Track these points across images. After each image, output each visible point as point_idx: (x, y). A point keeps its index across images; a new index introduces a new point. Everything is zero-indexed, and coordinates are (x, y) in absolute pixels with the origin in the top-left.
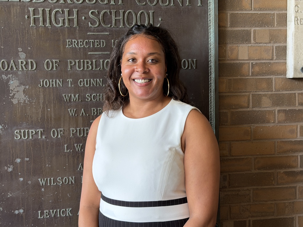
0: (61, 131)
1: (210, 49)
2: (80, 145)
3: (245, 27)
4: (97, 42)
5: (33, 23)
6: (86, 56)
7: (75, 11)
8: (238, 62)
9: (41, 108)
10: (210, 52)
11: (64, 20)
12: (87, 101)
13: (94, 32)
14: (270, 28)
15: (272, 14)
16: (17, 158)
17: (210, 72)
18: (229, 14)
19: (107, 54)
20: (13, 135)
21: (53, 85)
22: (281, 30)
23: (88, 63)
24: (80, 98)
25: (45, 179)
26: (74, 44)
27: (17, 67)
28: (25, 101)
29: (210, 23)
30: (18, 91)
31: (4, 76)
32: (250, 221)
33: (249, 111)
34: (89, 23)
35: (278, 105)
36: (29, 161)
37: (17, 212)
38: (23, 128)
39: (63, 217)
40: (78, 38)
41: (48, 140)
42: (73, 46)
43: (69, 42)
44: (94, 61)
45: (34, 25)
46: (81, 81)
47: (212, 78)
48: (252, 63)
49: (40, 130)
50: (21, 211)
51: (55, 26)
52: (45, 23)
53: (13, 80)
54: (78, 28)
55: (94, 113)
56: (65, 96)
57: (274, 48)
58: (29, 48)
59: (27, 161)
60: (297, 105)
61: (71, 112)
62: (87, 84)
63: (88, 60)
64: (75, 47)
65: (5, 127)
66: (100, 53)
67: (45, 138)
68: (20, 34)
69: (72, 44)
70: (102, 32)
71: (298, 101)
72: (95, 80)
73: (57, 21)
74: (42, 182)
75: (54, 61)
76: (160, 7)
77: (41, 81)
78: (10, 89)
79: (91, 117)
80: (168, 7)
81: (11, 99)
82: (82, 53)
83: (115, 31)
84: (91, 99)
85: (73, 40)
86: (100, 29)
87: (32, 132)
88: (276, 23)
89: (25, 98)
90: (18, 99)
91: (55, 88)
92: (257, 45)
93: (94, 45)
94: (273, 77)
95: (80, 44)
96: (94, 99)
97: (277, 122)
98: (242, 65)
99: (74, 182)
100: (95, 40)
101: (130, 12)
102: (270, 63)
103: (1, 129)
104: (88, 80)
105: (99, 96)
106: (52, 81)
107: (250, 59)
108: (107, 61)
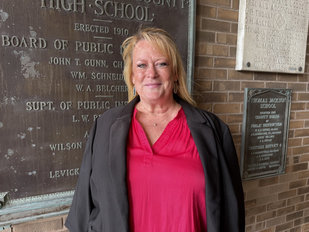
0: (69, 104)
1: (189, 43)
2: (86, 117)
3: (211, 30)
4: (102, 28)
5: (44, 4)
6: (92, 40)
8: (206, 56)
9: (51, 83)
10: (189, 46)
11: (73, 5)
12: (93, 79)
13: (99, 19)
14: (227, 34)
15: (229, 23)
16: (30, 126)
17: (189, 61)
18: (201, 19)
19: (110, 39)
20: (25, 107)
21: (62, 62)
22: (233, 35)
23: (93, 45)
24: (87, 76)
25: (56, 145)
26: (82, 28)
27: (28, 44)
28: (36, 76)
29: (190, 23)
30: (29, 67)
31: (15, 52)
33: (211, 93)
34: (95, 11)
35: (229, 89)
36: (41, 129)
37: (30, 174)
38: (34, 101)
39: (72, 176)
40: (85, 23)
41: (57, 112)
42: (81, 30)
43: (77, 25)
44: (99, 44)
45: (44, 7)
46: (87, 61)
47: (190, 67)
48: (215, 58)
49: (50, 103)
50: (35, 172)
51: (64, 10)
52: (55, 6)
53: (24, 56)
54: (85, 14)
55: (99, 89)
56: (73, 73)
57: (229, 48)
58: (40, 28)
59: (39, 130)
60: (240, 90)
61: (78, 87)
62: (93, 64)
63: (93, 43)
64: (83, 30)
65: (18, 98)
66: (104, 38)
67: (55, 109)
68: (31, 13)
69: (79, 27)
70: (106, 20)
71: (241, 87)
72: (100, 61)
73: (66, 5)
74: (53, 148)
75: (63, 41)
76: (154, 5)
77: (51, 58)
78: (22, 64)
79: (96, 93)
80: (160, 5)
81: (22, 73)
82: (88, 37)
83: (117, 20)
84: (96, 77)
85: (81, 25)
86: (104, 17)
87: (43, 104)
88: (231, 30)
89: (37, 73)
90: (29, 74)
91: (64, 66)
92: (218, 44)
93: (99, 30)
94: (228, 69)
95: (86, 28)
96: (99, 78)
97: (228, 101)
98: (208, 58)
99: (81, 147)
100: (99, 26)
101: (129, 6)
102: (226, 59)
103: (14, 101)
104: (94, 61)
105: (103, 76)
106: (62, 60)
107: (214, 55)
108: (110, 46)
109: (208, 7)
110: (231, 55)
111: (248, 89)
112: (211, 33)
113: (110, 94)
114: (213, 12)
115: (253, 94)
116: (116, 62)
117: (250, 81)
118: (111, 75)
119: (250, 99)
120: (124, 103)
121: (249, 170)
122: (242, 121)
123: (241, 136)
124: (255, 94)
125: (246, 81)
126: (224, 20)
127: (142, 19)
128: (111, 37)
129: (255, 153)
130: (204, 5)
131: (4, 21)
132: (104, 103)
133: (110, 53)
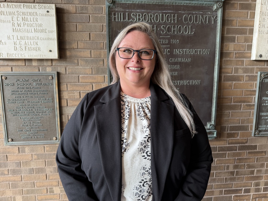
1: (217, 45)
3: (233, 34)
4: (164, 41)
7: (155, 26)
8: (229, 51)
13: (163, 36)
14: (245, 36)
15: (246, 29)
17: (216, 56)
18: (226, 28)
22: (250, 36)
29: (217, 32)
32: (228, 126)
33: (232, 76)
34: (161, 32)
35: (246, 73)
47: (217, 59)
48: (235, 52)
57: (246, 45)
60: (255, 73)
66: (166, 46)
70: (167, 36)
71: (255, 71)
76: (194, 24)
80: (198, 24)
83: (173, 35)
86: (166, 34)
88: (248, 33)
92: (238, 43)
94: (245, 59)
97: (245, 81)
98: (230, 53)
100: (163, 39)
101: (180, 26)
102: (243, 53)
107: (234, 50)
108: (169, 50)
109: (231, 20)
110: (248, 50)
111: (261, 73)
112: (232, 36)
114: (234, 23)
115: (264, 76)
116: (171, 59)
117: (262, 67)
119: (262, 79)
120: (174, 82)
121: (261, 129)
122: (255, 95)
123: (254, 105)
124: (267, 76)
125: (259, 67)
126: (242, 27)
127: (187, 33)
128: (169, 45)
129: (265, 118)
130: (228, 19)
133: (168, 54)
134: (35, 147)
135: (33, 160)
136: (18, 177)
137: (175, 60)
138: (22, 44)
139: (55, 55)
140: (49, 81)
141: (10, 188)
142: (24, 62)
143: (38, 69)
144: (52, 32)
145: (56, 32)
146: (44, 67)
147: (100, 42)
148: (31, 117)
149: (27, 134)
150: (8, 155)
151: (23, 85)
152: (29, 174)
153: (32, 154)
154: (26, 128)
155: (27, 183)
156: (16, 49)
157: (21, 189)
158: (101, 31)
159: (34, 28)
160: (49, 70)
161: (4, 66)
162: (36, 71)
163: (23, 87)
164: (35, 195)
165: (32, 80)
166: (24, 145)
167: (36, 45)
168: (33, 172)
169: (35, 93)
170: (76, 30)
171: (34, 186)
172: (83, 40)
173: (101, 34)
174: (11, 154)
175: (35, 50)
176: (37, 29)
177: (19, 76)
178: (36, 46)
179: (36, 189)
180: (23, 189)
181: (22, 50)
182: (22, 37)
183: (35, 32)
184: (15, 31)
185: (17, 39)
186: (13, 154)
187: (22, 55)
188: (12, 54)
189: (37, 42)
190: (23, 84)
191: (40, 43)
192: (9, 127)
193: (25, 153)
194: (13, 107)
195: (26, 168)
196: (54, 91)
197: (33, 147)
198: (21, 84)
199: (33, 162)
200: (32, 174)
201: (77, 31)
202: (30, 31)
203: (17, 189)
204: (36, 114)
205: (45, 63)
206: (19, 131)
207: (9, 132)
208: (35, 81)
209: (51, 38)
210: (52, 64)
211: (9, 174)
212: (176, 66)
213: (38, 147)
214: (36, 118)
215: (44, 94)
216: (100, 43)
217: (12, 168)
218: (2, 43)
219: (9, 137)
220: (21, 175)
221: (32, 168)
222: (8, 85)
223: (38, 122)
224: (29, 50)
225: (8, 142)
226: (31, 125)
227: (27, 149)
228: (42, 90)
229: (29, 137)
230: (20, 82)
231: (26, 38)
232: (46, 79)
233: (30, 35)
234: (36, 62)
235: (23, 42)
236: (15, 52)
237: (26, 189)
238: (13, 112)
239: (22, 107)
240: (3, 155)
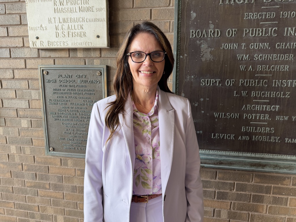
0: (233, 81)
2: (245, 92)
4: (269, 14)
6: (258, 26)
9: (221, 64)
12: (255, 60)
13: (267, 6)
16: (202, 98)
19: (275, 23)
20: (200, 83)
21: (231, 47)
23: (259, 30)
24: (250, 57)
25: (219, 113)
26: (250, 17)
27: (207, 35)
28: (210, 59)
30: (206, 52)
31: (198, 42)
36: (209, 100)
37: (198, 132)
38: (207, 78)
39: (228, 140)
40: (253, 12)
41: (223, 87)
43: (246, 15)
44: (264, 29)
45: (222, 3)
46: (252, 45)
49: (218, 80)
50: (201, 132)
51: (237, 4)
52: (230, 2)
53: (203, 45)
54: (254, 4)
55: (259, 69)
56: (239, 56)
58: (217, 21)
59: (207, 100)
61: (242, 67)
62: (256, 47)
63: (259, 29)
64: (251, 18)
65: (196, 76)
66: (270, 23)
67: (221, 85)
68: (211, 11)
69: (248, 16)
70: (274, 5)
72: (263, 44)
74: (216, 115)
75: (234, 30)
77: (223, 45)
78: (201, 51)
79: (256, 72)
81: (201, 58)
82: (255, 24)
83: (285, 4)
84: (258, 58)
85: (250, 14)
86: (272, 3)
87: (213, 81)
89: (211, 57)
90: (206, 58)
91: (232, 50)
93: (265, 17)
95: (254, 16)
96: (260, 59)
99: (238, 118)
100: (267, 12)
103: (193, 78)
104: (258, 44)
105: (265, 56)
106: (231, 45)
108: (275, 29)
113: (269, 73)
116: (279, 43)
118: (273, 56)
120: (282, 82)
128: (277, 21)
131: (193, 19)
132: (263, 81)
133: (274, 36)
134: (79, 160)
135: (76, 176)
136: (60, 194)
137: (285, 46)
138: (64, 29)
139: (103, 42)
140: (96, 77)
141: (51, 205)
142: (68, 52)
143: (84, 61)
144: (100, 10)
145: (105, 9)
146: (91, 58)
147: (165, 21)
148: (74, 123)
149: (69, 143)
150: (49, 166)
151: (66, 82)
152: (72, 192)
153: (75, 169)
154: (69, 136)
155: (69, 202)
156: (57, 35)
157: (63, 208)
158: (168, 5)
159: (79, 5)
160: (97, 63)
161: (46, 57)
162: (81, 64)
163: (66, 85)
164: (78, 218)
165: (76, 76)
166: (67, 157)
167: (80, 29)
168: (76, 191)
169: (80, 93)
170: (132, 7)
171: (76, 207)
172: (142, 19)
173: (168, 9)
174: (53, 166)
175: (80, 36)
176: (82, 7)
177: (62, 70)
178: (80, 31)
179: (79, 211)
180: (65, 209)
181: (65, 36)
182: (65, 18)
183: (80, 12)
184: (57, 12)
185: (59, 23)
186: (55, 165)
187: (64, 42)
188: (53, 42)
189: (82, 25)
190: (66, 80)
191: (85, 25)
192: (51, 134)
193: (67, 166)
194: (55, 109)
195: (68, 184)
196: (102, 91)
197: (76, 160)
198: (64, 81)
199: (76, 178)
200: (74, 192)
201: (134, 7)
202: (74, 10)
203: (59, 207)
204: (81, 120)
205: (93, 54)
206: (61, 139)
207: (51, 140)
208: (80, 78)
209: (99, 19)
210: (101, 55)
211: (50, 189)
212: (287, 56)
213: (81, 161)
214: (80, 124)
215: (90, 94)
216: (165, 23)
217: (54, 183)
218: (43, 27)
219: (51, 145)
220: (62, 192)
221: (75, 185)
222: (49, 81)
223: (83, 130)
224: (73, 37)
225: (49, 151)
226: (75, 134)
227: (70, 162)
228: (88, 89)
229: (72, 147)
230: (63, 78)
231: (70, 20)
232: (93, 75)
233: (74, 15)
234: (82, 52)
235: (66, 26)
236: (56, 40)
237: (68, 209)
238: (55, 115)
239: (65, 110)
240: (44, 165)
